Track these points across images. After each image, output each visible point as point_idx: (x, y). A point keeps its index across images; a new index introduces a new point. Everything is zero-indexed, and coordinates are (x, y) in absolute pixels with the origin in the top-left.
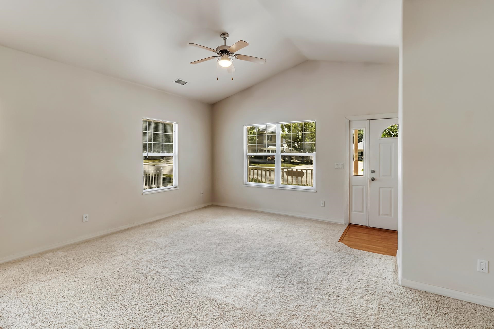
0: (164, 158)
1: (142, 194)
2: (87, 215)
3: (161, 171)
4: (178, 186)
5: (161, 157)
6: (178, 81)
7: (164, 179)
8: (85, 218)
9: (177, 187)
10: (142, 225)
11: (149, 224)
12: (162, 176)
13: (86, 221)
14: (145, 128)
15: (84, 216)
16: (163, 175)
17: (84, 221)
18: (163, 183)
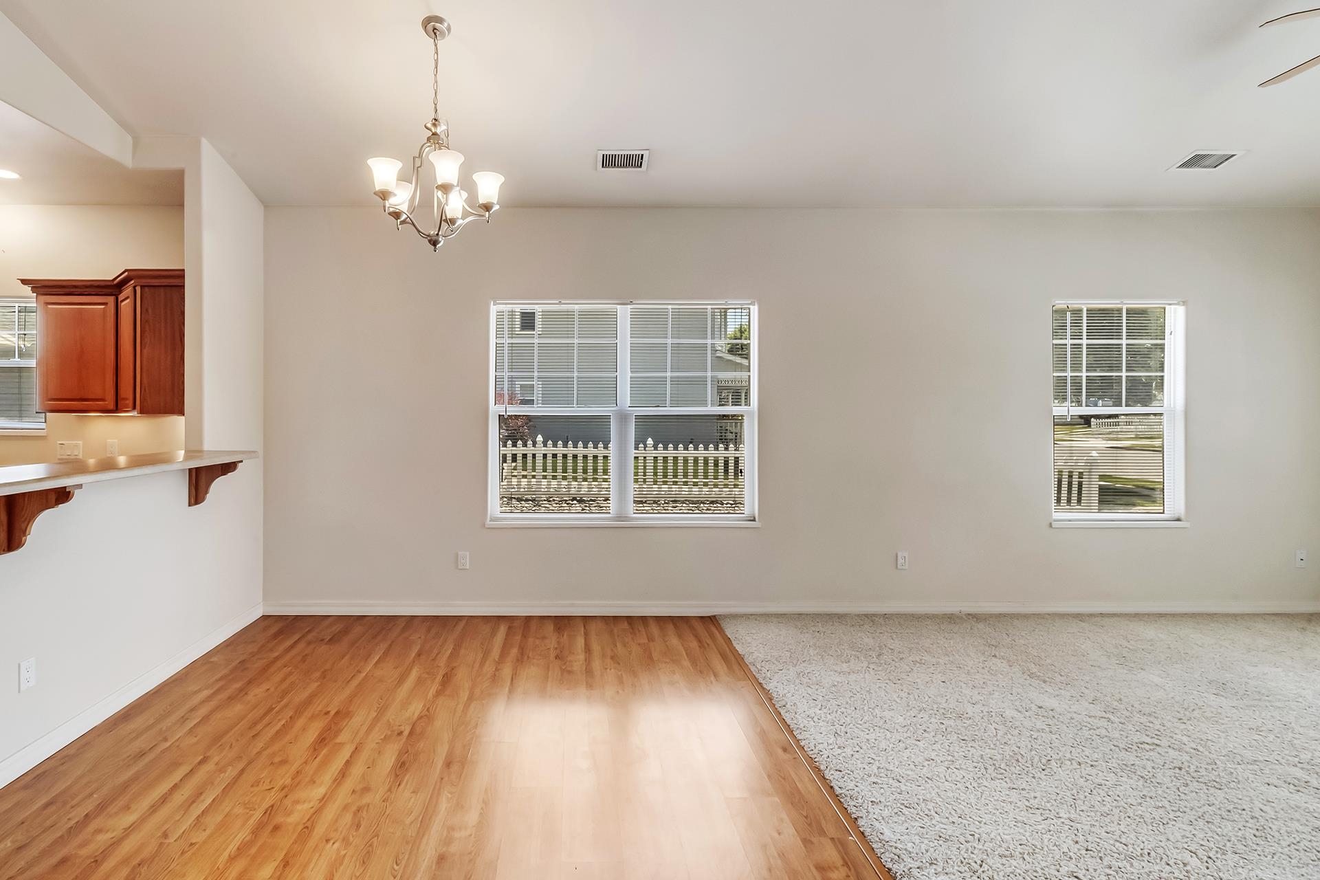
0: (1092, 420)
1: (1051, 524)
2: (906, 554)
3: (1091, 464)
4: (1183, 517)
5: (1081, 417)
6: (1196, 161)
7: (1102, 490)
8: (900, 561)
9: (1178, 520)
10: (1049, 614)
11: (1073, 617)
12: (1097, 483)
13: (904, 567)
14: (1059, 330)
15: (900, 555)
16: (1102, 477)
17: (899, 566)
18: (1101, 502)
